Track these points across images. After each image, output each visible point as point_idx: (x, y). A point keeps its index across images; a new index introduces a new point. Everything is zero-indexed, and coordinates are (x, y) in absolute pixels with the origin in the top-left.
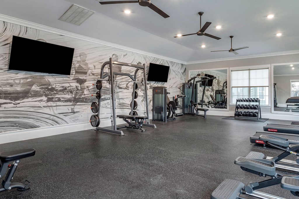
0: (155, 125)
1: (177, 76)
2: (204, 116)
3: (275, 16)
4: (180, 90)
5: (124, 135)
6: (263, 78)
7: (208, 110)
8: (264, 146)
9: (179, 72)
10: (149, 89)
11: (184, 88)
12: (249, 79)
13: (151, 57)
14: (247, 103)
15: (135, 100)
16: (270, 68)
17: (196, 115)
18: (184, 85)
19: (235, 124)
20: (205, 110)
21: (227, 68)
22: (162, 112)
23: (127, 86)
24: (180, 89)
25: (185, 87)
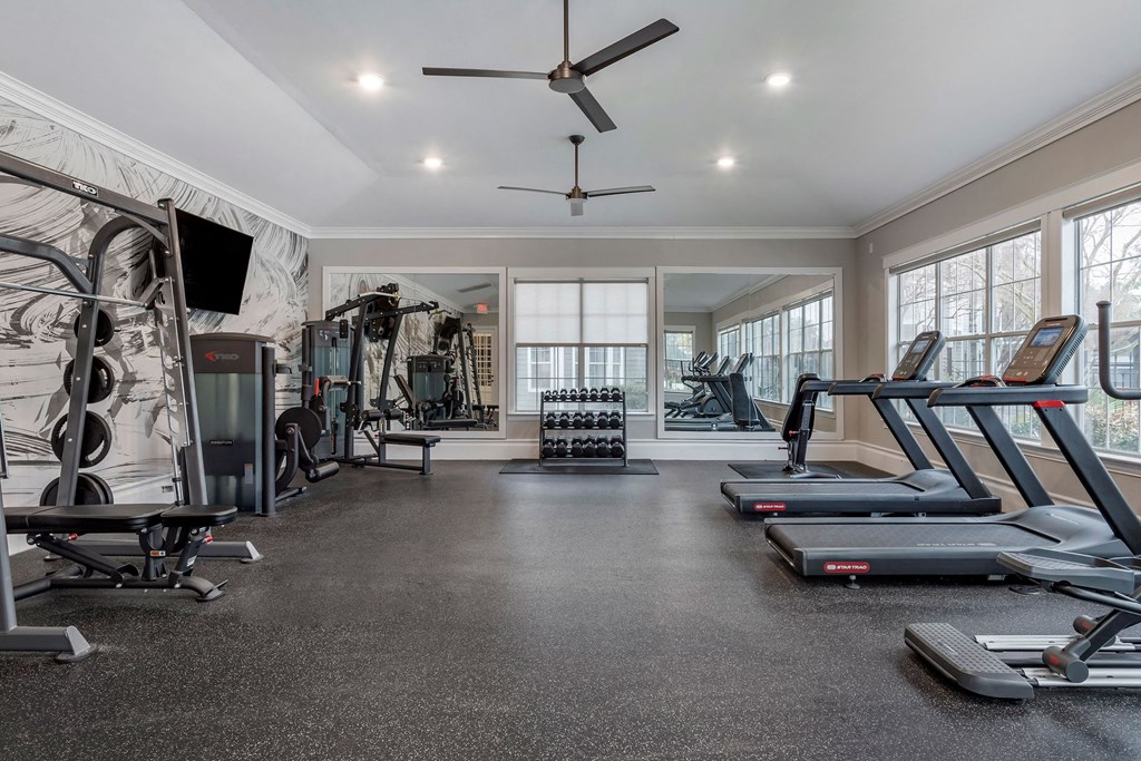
0: (249, 545)
1: (274, 289)
2: (422, 469)
3: (794, 81)
4: (286, 353)
5: (94, 654)
6: (628, 316)
7: (438, 440)
8: (851, 582)
9: (282, 270)
10: (151, 344)
11: (311, 346)
12: (582, 315)
13: (156, 175)
14: (573, 407)
15: (90, 407)
16: (652, 281)
17: (379, 464)
18: (309, 331)
19: (530, 487)
20: (427, 440)
21: (500, 270)
22: (248, 469)
23: (16, 325)
24: (288, 349)
25: (317, 342)
